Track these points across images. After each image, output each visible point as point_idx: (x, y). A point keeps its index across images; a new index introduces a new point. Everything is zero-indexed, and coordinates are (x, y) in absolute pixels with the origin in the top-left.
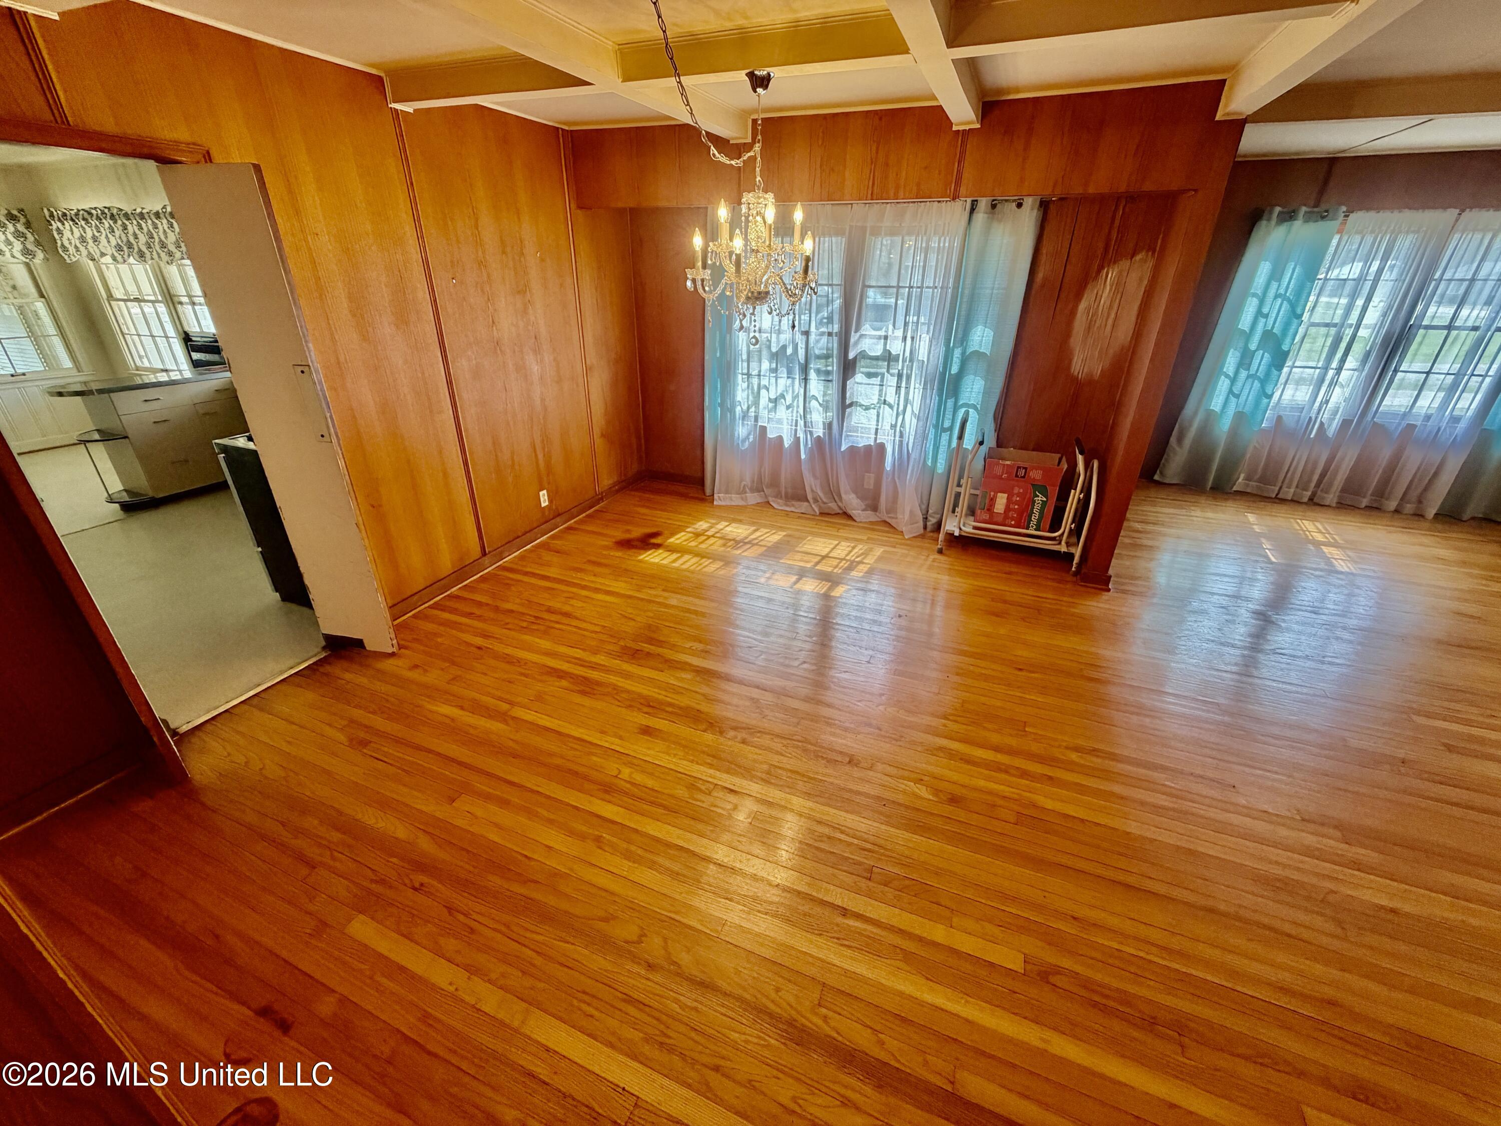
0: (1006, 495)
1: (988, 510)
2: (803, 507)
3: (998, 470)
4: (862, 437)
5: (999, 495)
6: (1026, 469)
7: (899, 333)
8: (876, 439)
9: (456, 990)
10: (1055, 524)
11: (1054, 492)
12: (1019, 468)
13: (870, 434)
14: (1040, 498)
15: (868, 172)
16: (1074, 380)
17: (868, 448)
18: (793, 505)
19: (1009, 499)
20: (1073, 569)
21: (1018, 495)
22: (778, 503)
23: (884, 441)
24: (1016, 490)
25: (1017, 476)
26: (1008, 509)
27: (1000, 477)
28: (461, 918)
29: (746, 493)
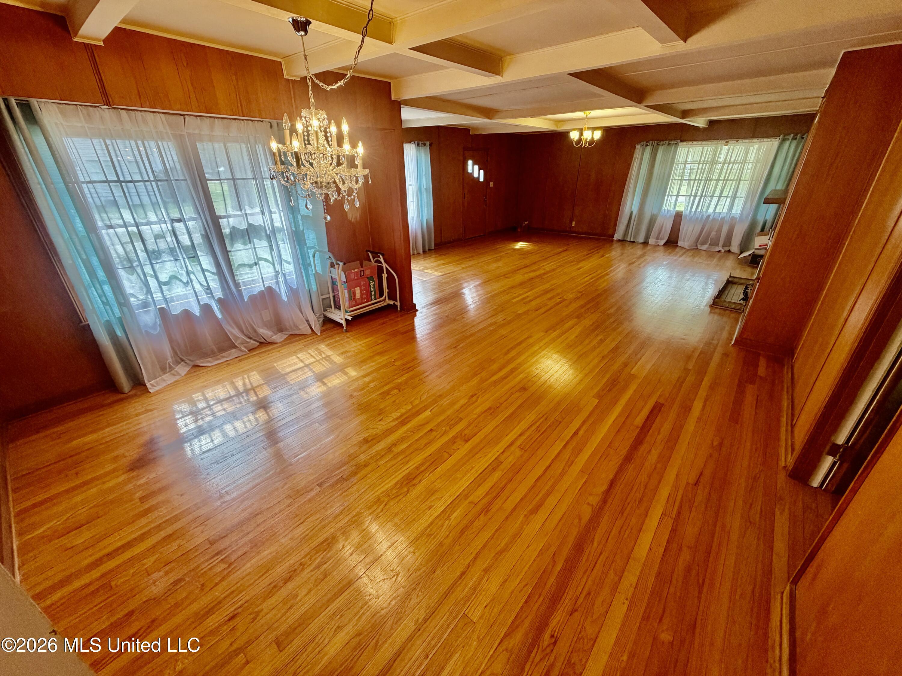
0: (359, 288)
1: (354, 299)
2: (234, 353)
3: (352, 276)
4: (255, 287)
5: (356, 289)
6: (363, 271)
7: (258, 210)
8: (264, 285)
9: (627, 599)
10: (381, 294)
11: (376, 278)
12: (361, 271)
13: (259, 283)
14: (372, 283)
15: (235, 96)
16: (350, 222)
17: (261, 293)
18: (223, 357)
19: (360, 289)
20: (399, 309)
21: (363, 285)
22: (209, 362)
23: (270, 285)
24: (363, 283)
25: (361, 276)
26: (362, 295)
27: (354, 280)
28: (579, 602)
29: (174, 369)
